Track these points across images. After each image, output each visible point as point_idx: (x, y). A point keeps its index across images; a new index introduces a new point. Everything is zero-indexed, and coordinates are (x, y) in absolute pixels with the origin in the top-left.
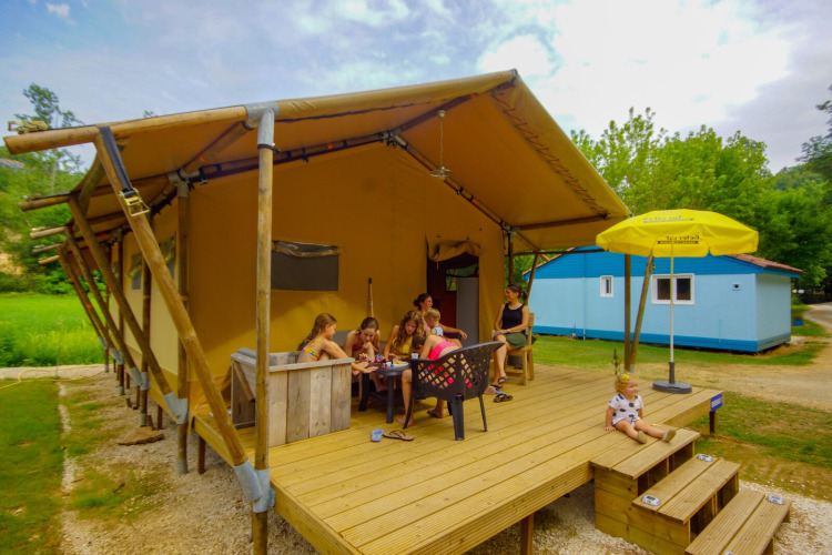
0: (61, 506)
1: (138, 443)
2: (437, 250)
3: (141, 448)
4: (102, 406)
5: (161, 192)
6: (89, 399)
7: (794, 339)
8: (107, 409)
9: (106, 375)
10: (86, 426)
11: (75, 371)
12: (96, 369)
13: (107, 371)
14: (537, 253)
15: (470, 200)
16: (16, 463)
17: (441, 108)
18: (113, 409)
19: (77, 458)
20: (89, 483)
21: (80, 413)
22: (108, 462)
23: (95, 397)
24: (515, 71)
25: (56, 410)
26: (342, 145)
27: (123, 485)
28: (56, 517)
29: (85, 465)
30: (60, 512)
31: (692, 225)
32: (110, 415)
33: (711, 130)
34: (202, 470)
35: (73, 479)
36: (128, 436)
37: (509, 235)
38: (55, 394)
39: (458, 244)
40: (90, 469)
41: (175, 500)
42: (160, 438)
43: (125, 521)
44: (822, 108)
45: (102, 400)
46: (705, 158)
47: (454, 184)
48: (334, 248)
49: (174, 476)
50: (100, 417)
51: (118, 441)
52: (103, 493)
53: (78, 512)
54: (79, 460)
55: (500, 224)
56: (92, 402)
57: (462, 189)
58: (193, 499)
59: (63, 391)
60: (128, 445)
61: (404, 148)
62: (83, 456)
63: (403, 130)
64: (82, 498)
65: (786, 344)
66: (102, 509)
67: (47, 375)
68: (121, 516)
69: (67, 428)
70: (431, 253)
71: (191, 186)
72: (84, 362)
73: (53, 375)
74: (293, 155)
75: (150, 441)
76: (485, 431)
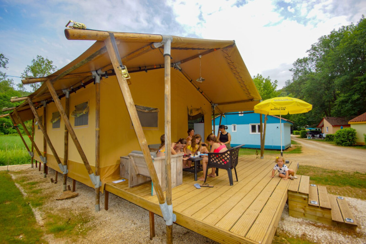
0: (42, 232)
1: (67, 199)
2: (191, 112)
3: (70, 201)
4: (37, 183)
5: (81, 81)
6: (28, 180)
7: (292, 145)
8: (41, 184)
9: (32, 169)
10: (33, 192)
11: (16, 168)
12: (27, 166)
13: (33, 167)
14: (222, 114)
15: (201, 93)
16: (8, 212)
17: (200, 54)
18: (44, 184)
19: (38, 208)
20: (51, 220)
21: (28, 187)
22: (56, 209)
23: (31, 179)
24: (234, 41)
25: (15, 185)
26: (159, 66)
27: (70, 219)
28: (43, 238)
29: (44, 211)
30: (44, 236)
31: (293, 102)
32: (44, 187)
33: (261, 75)
34: (107, 208)
35: (41, 218)
36: (59, 196)
37: (213, 107)
38: (10, 178)
39: (198, 110)
40: (48, 213)
41: (101, 224)
42: (77, 196)
43: (81, 237)
44: (291, 70)
45: (36, 180)
46: (259, 85)
47: (196, 86)
48: (156, 109)
49: (94, 212)
50: (39, 188)
51: (55, 198)
52: (61, 224)
53: (53, 234)
54: (40, 209)
55: (211, 103)
56: (31, 181)
57: (199, 89)
58: (110, 222)
59: (14, 177)
60: (62, 200)
61: (180, 70)
62: (41, 207)
63: (182, 63)
64: (51, 228)
65: (291, 147)
66: (66, 232)
67: (3, 170)
68: (77, 234)
69: (25, 194)
70: (189, 113)
71: (101, 78)
72: (18, 163)
73: (6, 169)
74: (142, 69)
75: (73, 197)
76: (237, 181)
